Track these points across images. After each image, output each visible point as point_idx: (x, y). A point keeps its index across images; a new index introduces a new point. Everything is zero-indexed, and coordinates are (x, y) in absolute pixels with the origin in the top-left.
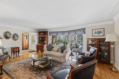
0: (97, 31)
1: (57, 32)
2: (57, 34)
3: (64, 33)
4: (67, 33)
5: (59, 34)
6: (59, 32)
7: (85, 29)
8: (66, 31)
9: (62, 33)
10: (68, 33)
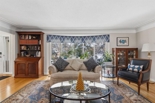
0: (122, 39)
1: (62, 36)
2: (62, 40)
3: (75, 40)
4: (79, 39)
5: (66, 40)
6: (66, 37)
7: (109, 35)
8: (77, 37)
9: (72, 40)
10: (81, 39)
